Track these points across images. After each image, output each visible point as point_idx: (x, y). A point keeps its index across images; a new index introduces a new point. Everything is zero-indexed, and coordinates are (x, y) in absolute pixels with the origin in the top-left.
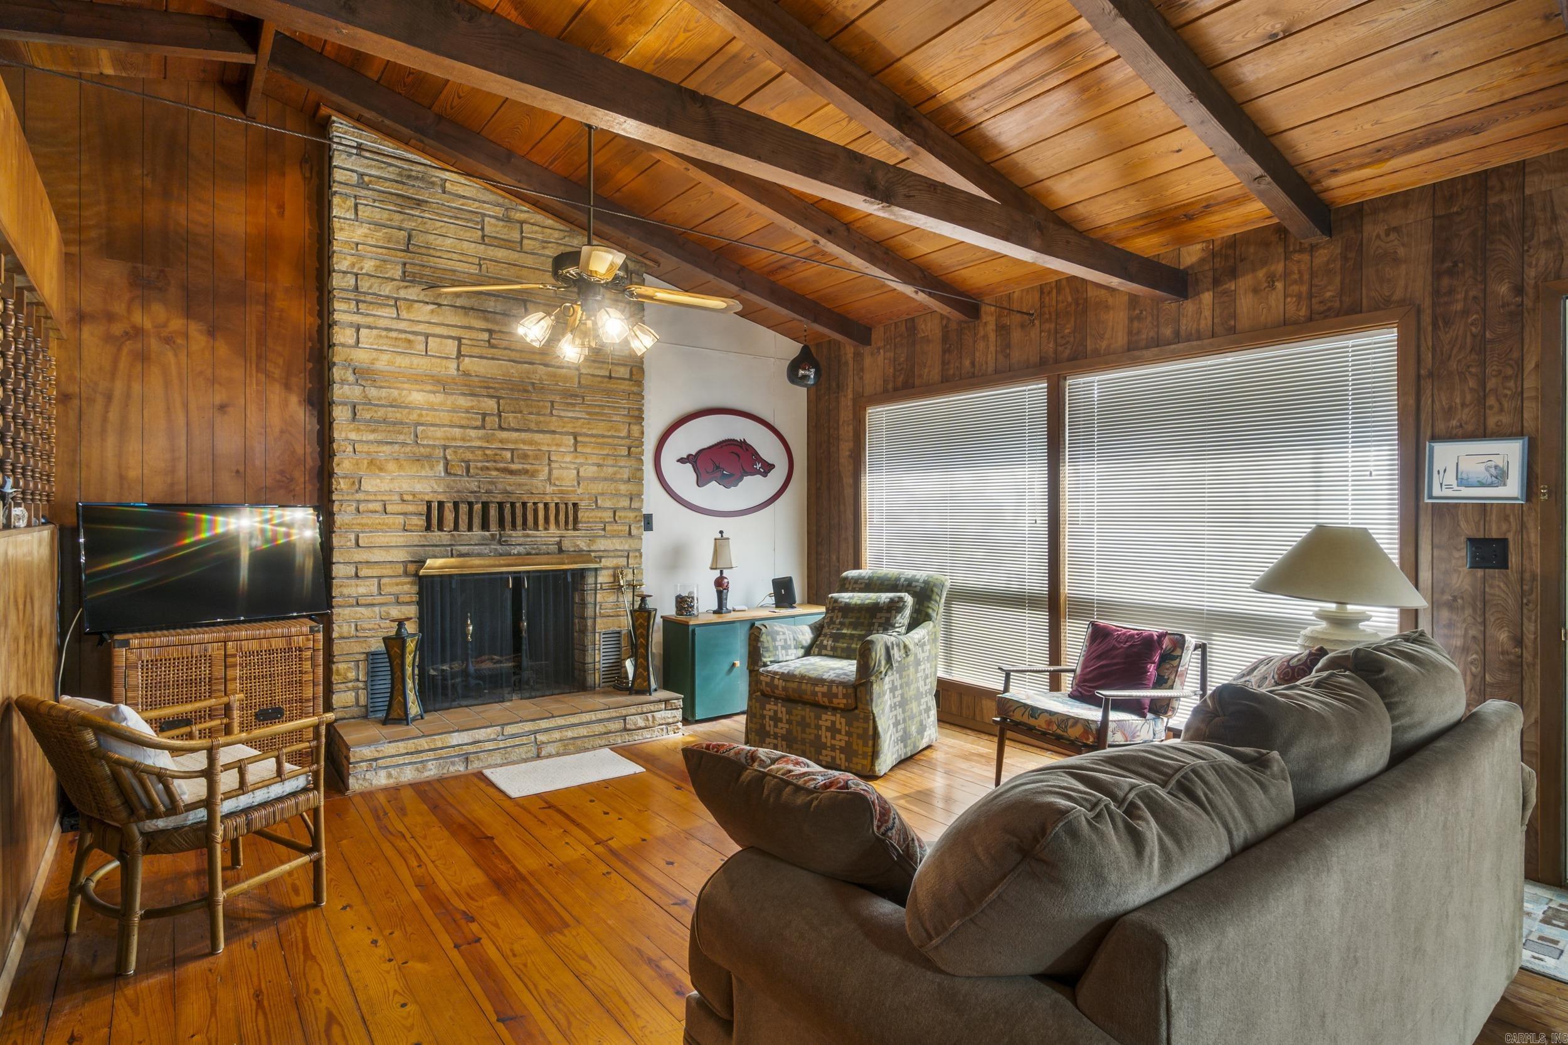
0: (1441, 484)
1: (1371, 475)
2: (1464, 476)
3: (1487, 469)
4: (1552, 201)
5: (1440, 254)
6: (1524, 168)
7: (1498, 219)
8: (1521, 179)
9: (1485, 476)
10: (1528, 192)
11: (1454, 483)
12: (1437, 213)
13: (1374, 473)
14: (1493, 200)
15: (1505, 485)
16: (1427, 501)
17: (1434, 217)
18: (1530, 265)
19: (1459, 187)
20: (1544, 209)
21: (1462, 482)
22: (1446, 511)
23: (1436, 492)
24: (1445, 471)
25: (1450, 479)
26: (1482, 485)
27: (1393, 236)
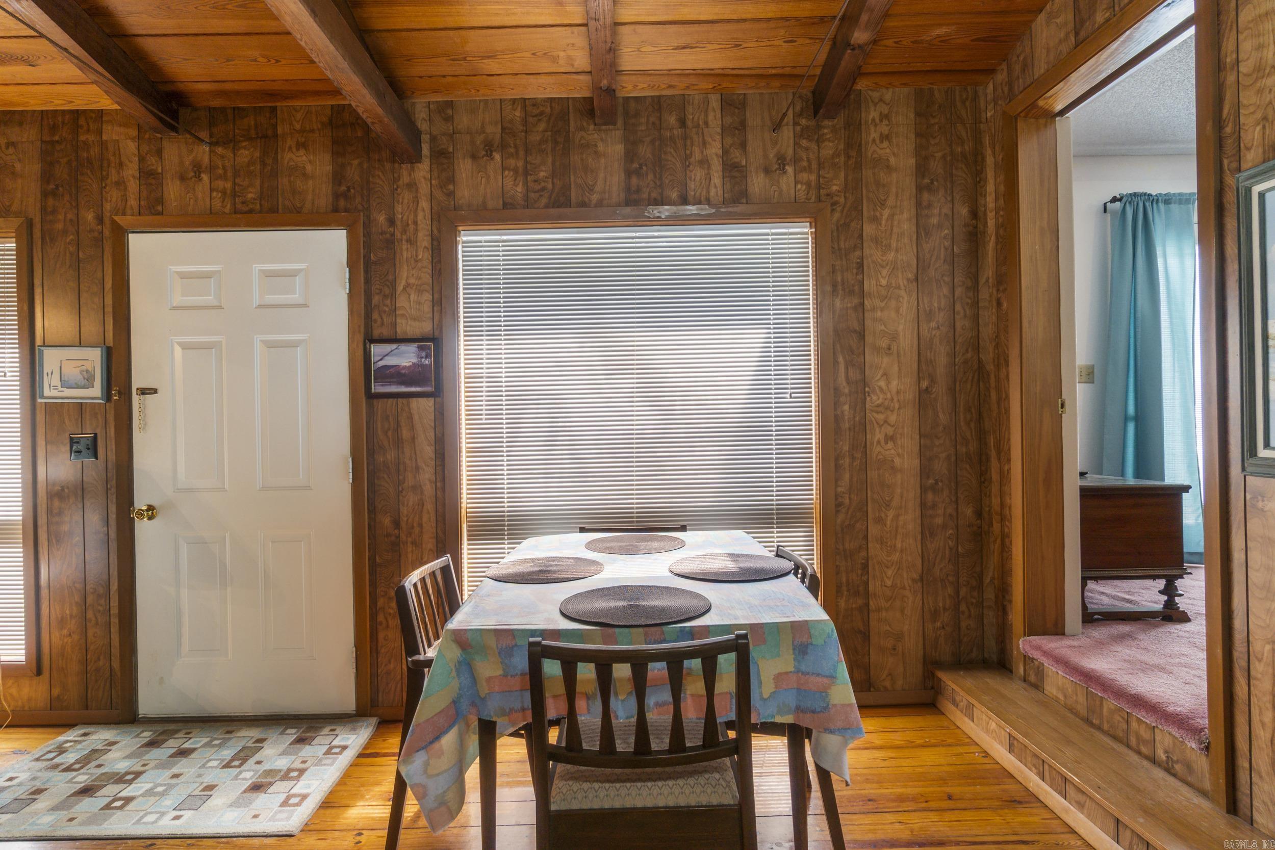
0: (50, 385)
1: (5, 376)
2: (66, 379)
3: (81, 372)
4: (119, 149)
5: (46, 176)
6: (102, 117)
7: (85, 155)
8: (100, 125)
9: (79, 379)
10: (105, 137)
11: (59, 384)
12: (44, 138)
13: (8, 374)
14: (82, 138)
15: (93, 387)
16: (39, 400)
17: (42, 141)
18: (106, 201)
19: (60, 119)
20: (114, 155)
21: (65, 384)
22: (55, 410)
23: (47, 392)
24: (52, 374)
25: (56, 381)
26: (78, 387)
27: (11, 150)
